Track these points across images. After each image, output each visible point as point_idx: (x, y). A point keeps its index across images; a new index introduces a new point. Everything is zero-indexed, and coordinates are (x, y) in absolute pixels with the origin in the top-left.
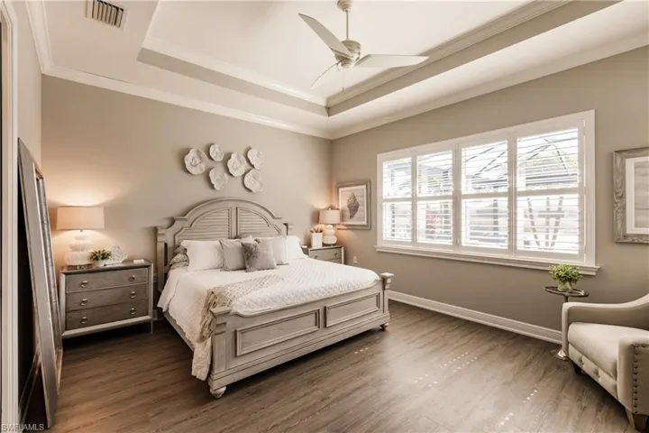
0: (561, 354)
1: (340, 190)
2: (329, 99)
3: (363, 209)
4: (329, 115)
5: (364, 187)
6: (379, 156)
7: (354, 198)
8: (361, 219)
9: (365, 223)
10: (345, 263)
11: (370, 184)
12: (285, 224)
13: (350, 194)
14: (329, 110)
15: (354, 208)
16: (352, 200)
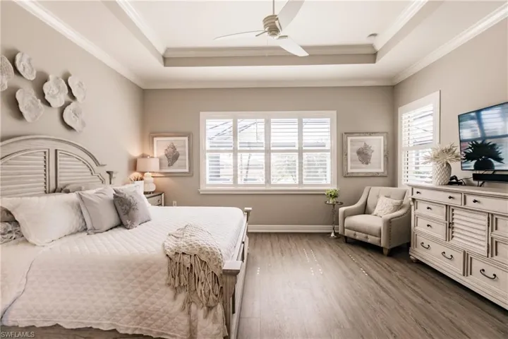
0: (333, 235)
1: (155, 139)
2: (168, 50)
3: (184, 159)
4: (165, 65)
5: (186, 139)
6: (202, 114)
7: (174, 148)
8: (181, 166)
9: (187, 170)
10: (165, 206)
11: (193, 137)
12: (108, 172)
13: (169, 144)
14: (166, 60)
15: (173, 157)
16: (171, 150)
